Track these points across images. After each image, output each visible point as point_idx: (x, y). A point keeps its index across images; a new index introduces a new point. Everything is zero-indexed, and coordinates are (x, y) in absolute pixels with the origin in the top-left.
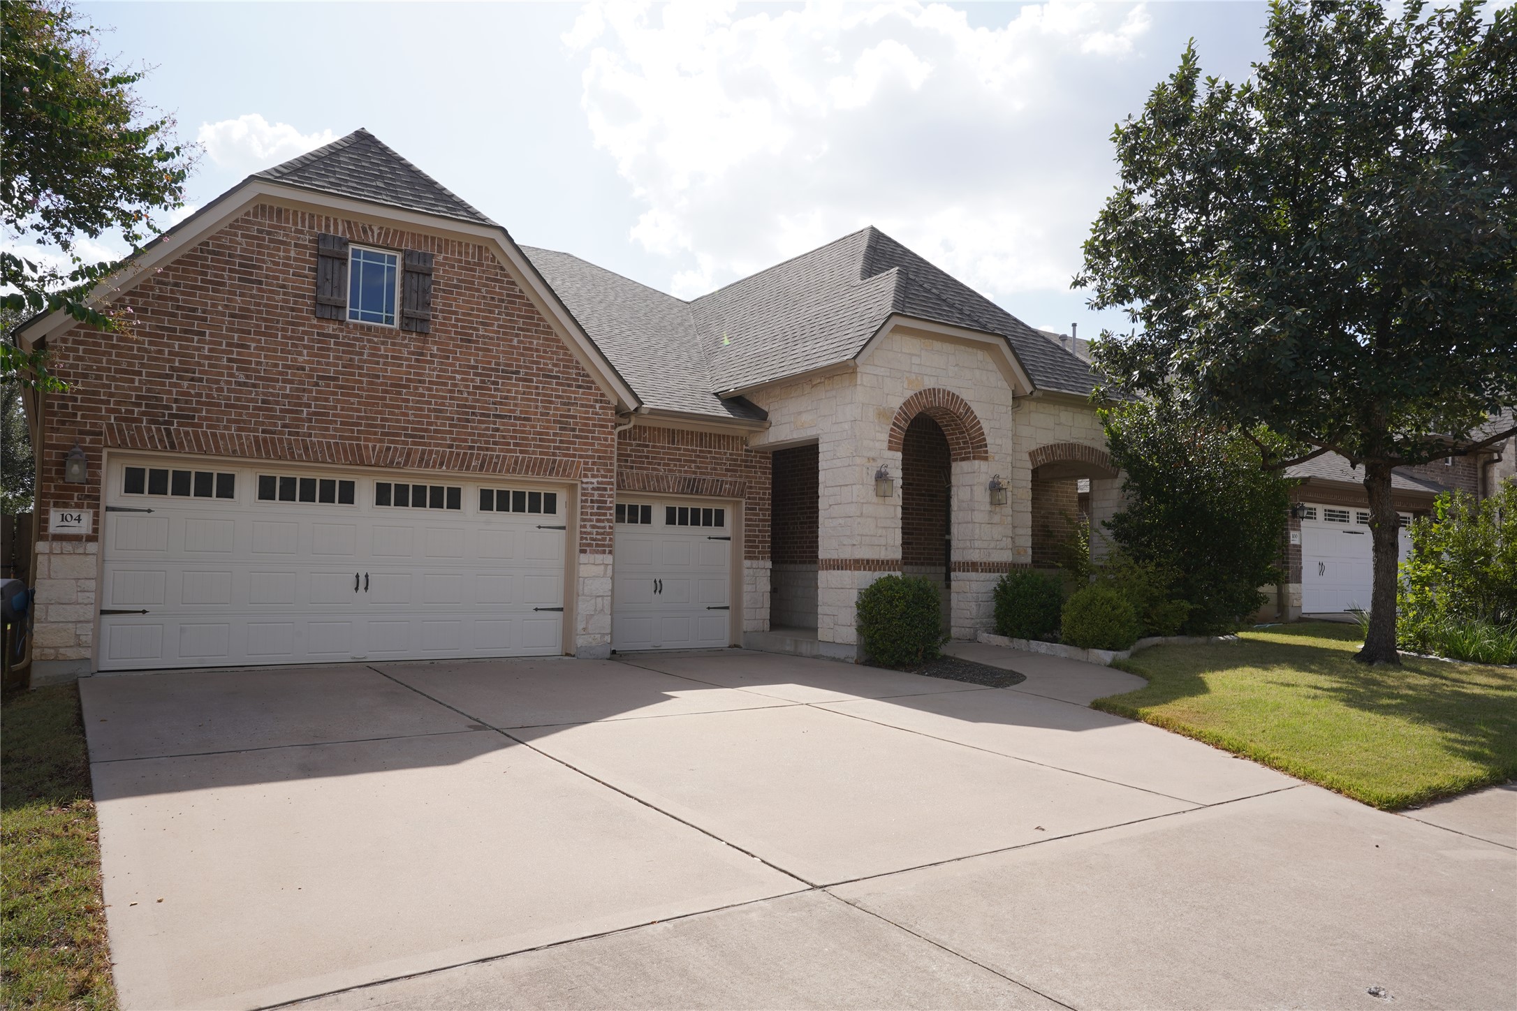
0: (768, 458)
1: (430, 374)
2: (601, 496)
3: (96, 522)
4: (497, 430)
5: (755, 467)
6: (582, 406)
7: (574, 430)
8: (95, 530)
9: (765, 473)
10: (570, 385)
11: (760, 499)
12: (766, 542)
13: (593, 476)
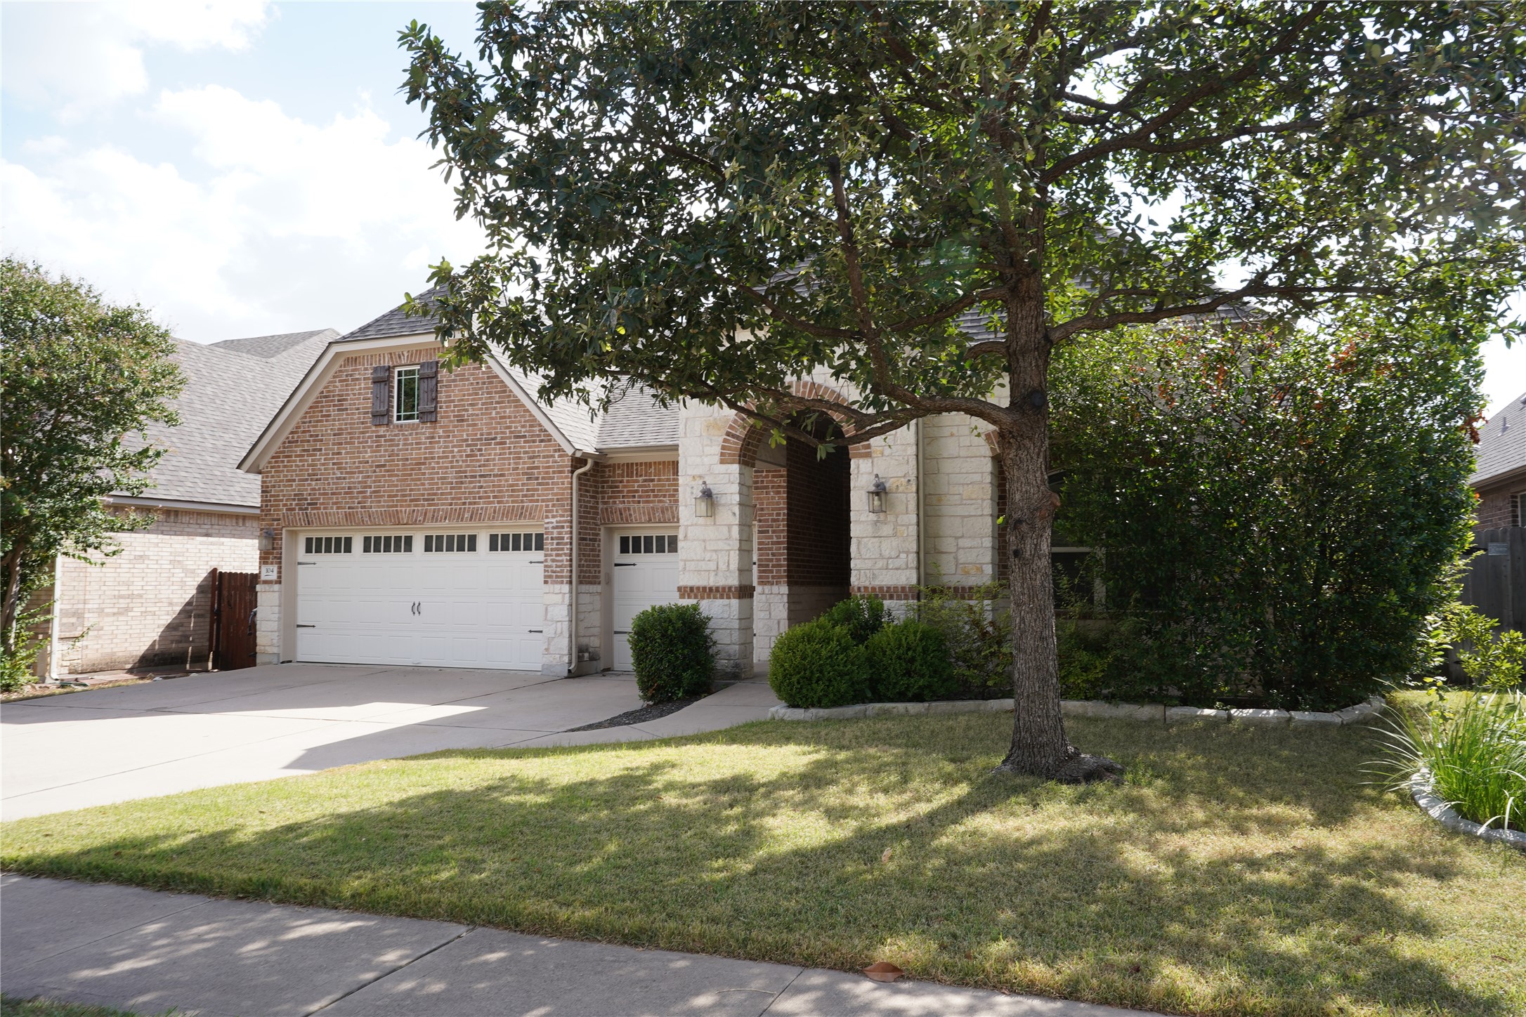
0: (782, 476)
1: (438, 451)
2: (560, 533)
3: (280, 572)
4: (481, 487)
5: (767, 487)
6: (544, 457)
7: (537, 479)
8: (280, 577)
9: (779, 493)
10: (534, 441)
11: (774, 520)
12: (781, 566)
13: (553, 517)
